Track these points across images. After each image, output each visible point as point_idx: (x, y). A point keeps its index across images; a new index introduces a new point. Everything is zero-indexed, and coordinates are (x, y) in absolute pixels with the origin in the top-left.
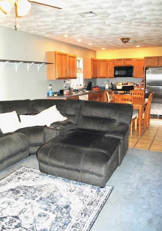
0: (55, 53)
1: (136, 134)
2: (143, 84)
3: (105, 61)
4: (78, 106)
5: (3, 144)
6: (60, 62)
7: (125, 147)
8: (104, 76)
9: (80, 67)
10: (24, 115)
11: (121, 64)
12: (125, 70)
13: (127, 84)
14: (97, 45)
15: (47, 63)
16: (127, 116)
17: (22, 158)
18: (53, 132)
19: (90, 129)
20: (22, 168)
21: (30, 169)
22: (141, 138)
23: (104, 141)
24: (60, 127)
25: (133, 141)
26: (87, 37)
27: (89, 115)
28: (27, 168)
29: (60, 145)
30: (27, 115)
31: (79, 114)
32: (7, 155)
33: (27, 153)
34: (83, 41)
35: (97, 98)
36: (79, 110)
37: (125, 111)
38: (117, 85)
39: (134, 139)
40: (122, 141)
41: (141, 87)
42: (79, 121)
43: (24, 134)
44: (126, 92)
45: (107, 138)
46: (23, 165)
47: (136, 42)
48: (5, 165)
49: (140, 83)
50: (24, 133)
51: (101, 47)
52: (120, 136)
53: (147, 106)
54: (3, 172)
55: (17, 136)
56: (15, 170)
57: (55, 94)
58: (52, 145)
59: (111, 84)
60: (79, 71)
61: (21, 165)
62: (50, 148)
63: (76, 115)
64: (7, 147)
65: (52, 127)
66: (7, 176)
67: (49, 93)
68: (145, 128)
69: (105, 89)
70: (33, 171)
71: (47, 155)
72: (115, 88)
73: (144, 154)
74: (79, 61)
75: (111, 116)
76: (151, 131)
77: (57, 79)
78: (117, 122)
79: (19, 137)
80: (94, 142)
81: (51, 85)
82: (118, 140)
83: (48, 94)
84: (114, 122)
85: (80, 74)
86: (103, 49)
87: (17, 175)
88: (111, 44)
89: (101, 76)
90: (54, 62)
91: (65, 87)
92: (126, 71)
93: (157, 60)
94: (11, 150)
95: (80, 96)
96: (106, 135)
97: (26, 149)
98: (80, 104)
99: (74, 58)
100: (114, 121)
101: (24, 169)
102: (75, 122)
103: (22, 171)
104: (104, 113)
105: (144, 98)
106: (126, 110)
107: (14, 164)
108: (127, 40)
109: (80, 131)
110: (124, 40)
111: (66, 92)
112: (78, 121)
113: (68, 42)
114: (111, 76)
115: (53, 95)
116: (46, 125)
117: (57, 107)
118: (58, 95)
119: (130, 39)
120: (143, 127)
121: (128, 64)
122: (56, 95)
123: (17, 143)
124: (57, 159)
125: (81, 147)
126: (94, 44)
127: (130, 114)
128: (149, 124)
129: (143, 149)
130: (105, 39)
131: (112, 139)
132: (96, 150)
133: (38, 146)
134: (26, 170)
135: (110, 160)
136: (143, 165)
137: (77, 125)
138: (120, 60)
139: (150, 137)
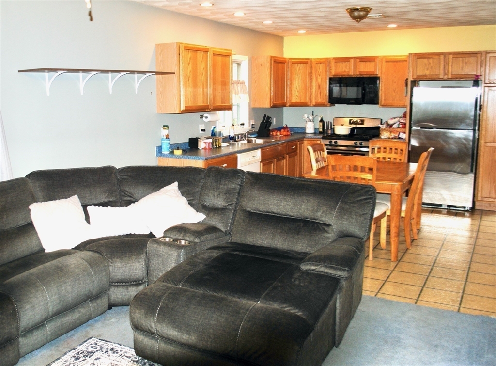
0: (179, 45)
1: (384, 256)
2: (405, 124)
3: (306, 63)
4: (234, 185)
5: (46, 281)
6: (190, 67)
7: (352, 297)
8: (302, 101)
9: (241, 80)
10: (99, 205)
11: (348, 70)
12: (358, 86)
13: (362, 122)
14: (285, 24)
15: (157, 73)
16: (361, 215)
17: (91, 315)
18: (170, 252)
19: (263, 245)
20: (91, 341)
21: (109, 346)
22: (396, 269)
23: (297, 282)
24: (187, 238)
25: (375, 276)
26: (259, 5)
27: (261, 210)
28: (102, 343)
29: (186, 291)
30: (105, 207)
31: (236, 207)
32: (55, 310)
33: (103, 302)
34: (248, 15)
35: (284, 158)
36: (236, 197)
37: (354, 203)
38: (337, 125)
39: (378, 270)
40: (344, 283)
41: (399, 130)
42: (236, 223)
43: (97, 255)
44: (361, 144)
45: (307, 273)
46: (92, 333)
47: (386, 18)
48: (49, 333)
49: (396, 120)
50: (98, 252)
51: (295, 27)
52: (341, 270)
53: (414, 184)
54: (45, 351)
55: (81, 261)
56: (74, 345)
57: (178, 149)
58: (165, 288)
59: (322, 121)
60: (239, 88)
61: (87, 333)
62: (160, 297)
63: (229, 209)
64: (54, 289)
65: (167, 239)
66: (54, 362)
67: (161, 146)
68: (409, 241)
69: (305, 133)
70: (116, 352)
71: (154, 315)
72: (330, 132)
73: (403, 314)
74: (239, 64)
75: (319, 214)
76: (422, 251)
77: (183, 112)
78: (333, 231)
79: (85, 263)
80: (272, 283)
81: (167, 126)
82: (335, 282)
83: (160, 149)
84: (326, 232)
85: (242, 95)
86: (302, 32)
87: (77, 359)
88: (321, 21)
89: (295, 99)
90: (175, 70)
91: (202, 130)
92: (360, 88)
93: (442, 62)
94: (66, 296)
95: (239, 155)
96: (305, 267)
97: (101, 292)
98: (239, 181)
99: (226, 59)
100: (326, 228)
101: (96, 344)
102: (226, 227)
103: (90, 349)
104: (301, 206)
105: (406, 161)
106: (358, 201)
107: (72, 329)
108: (362, 13)
109: (237, 253)
110: (356, 14)
111: (205, 143)
112: (232, 224)
113: (211, 17)
114: (320, 100)
115: (172, 153)
116: (151, 233)
117: (180, 187)
118: (185, 152)
119: (371, 9)
120: (402, 238)
121: (365, 69)
122: (178, 153)
123: (79, 279)
124: (177, 327)
125: (239, 298)
126: (278, 21)
127: (366, 212)
128: (419, 231)
129: (401, 300)
130: (305, 9)
131: (320, 276)
132: (276, 306)
133: (130, 285)
134: (101, 347)
135: (312, 334)
136: (399, 346)
137: (230, 233)
138: (346, 60)
139: (420, 266)
